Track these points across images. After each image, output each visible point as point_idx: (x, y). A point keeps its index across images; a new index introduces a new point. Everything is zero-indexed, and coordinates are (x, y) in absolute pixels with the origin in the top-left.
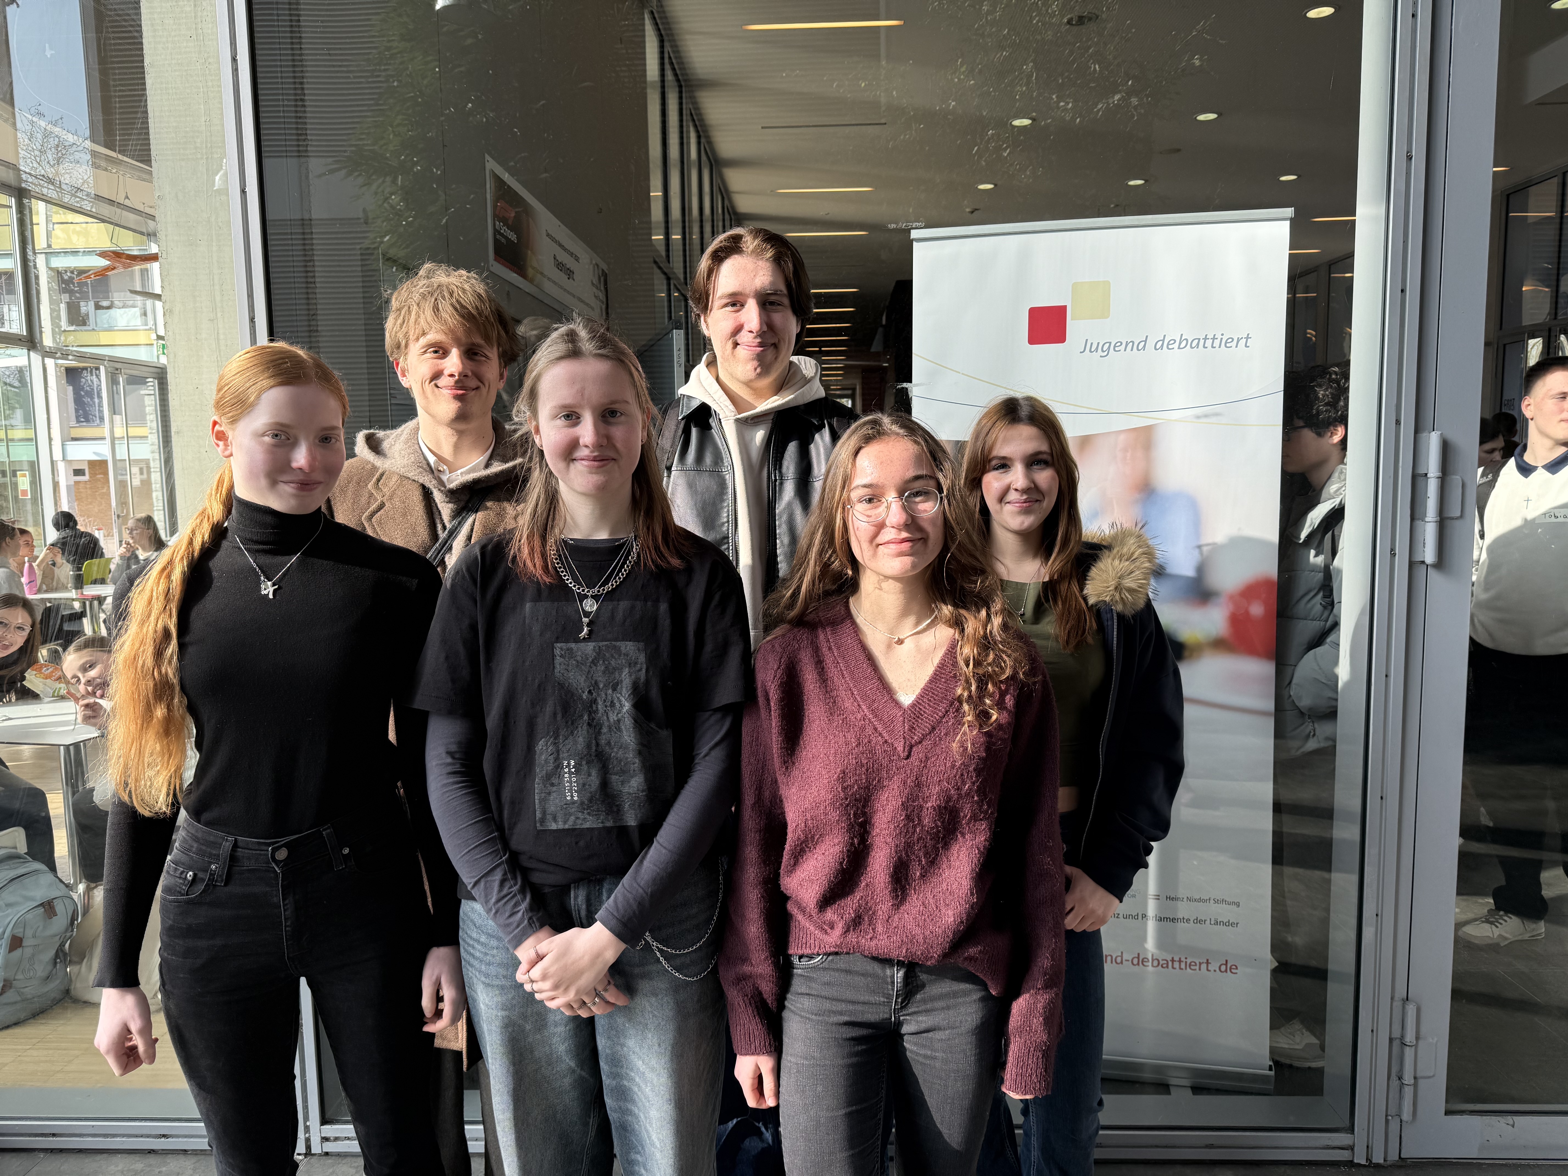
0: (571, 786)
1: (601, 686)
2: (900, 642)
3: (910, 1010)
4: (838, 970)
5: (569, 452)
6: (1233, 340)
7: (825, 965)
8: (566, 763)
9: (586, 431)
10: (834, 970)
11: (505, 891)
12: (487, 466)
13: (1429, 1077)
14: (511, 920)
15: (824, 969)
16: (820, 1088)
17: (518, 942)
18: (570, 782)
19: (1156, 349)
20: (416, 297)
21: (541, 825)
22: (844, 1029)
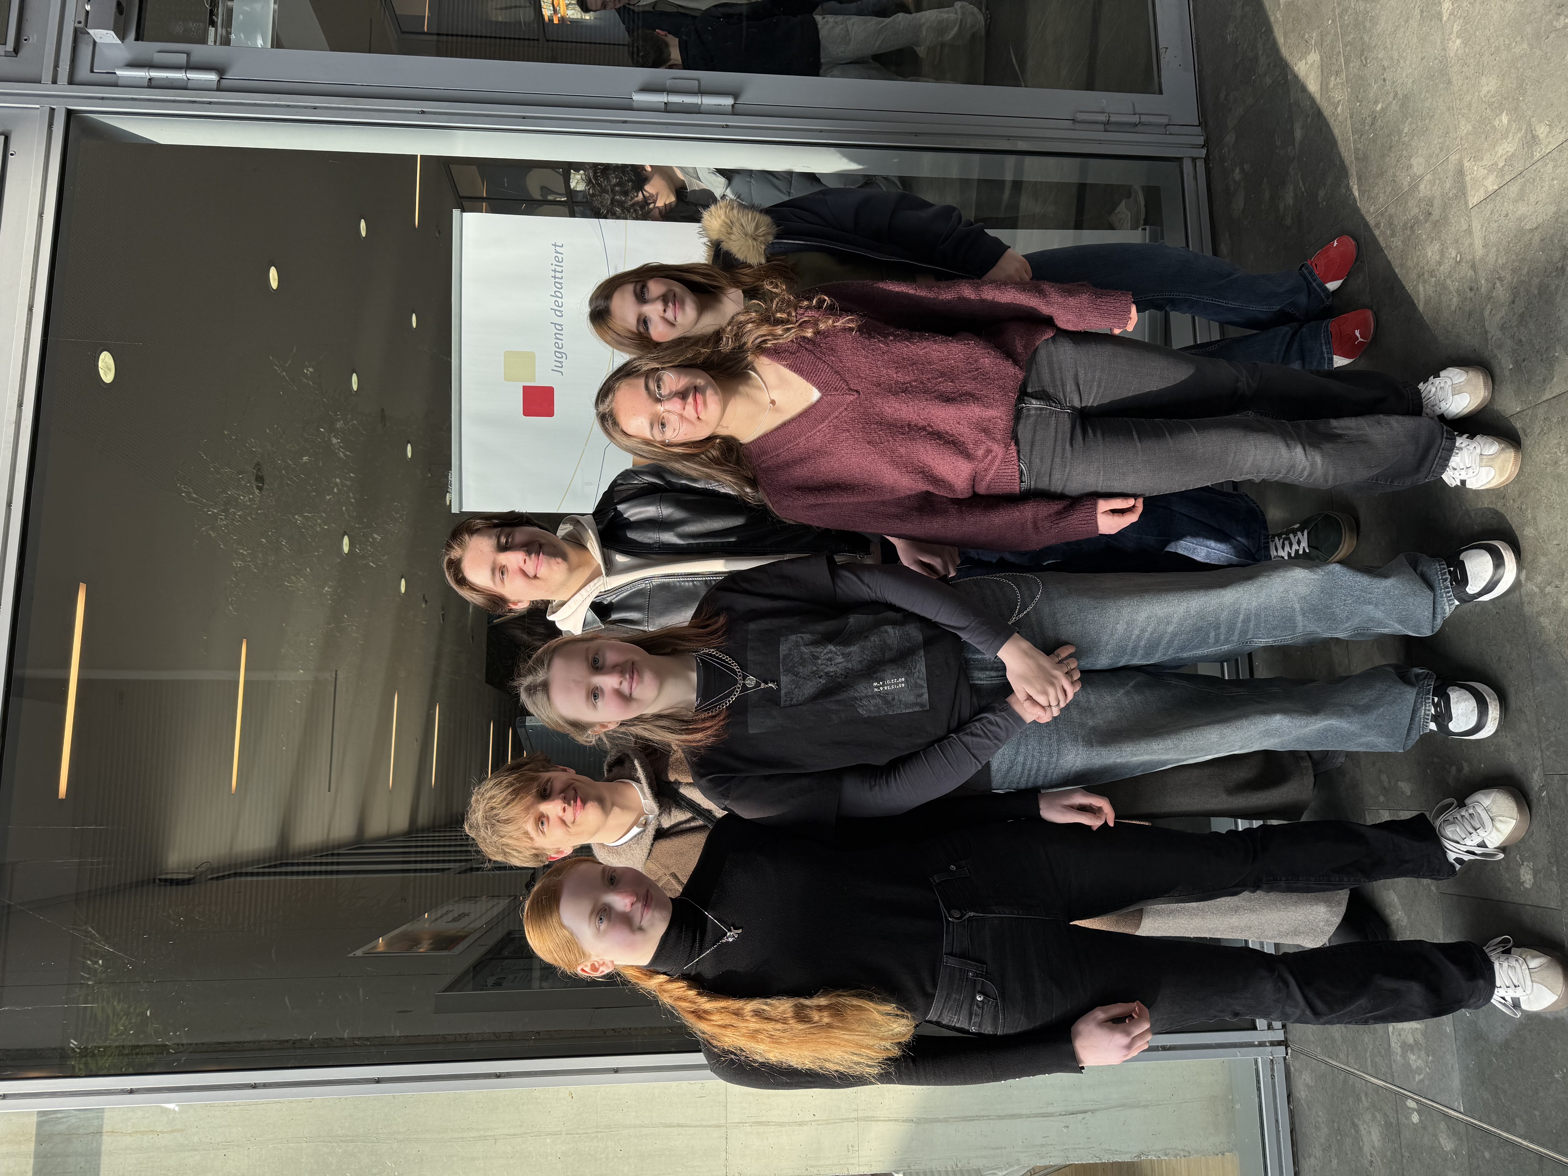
0: (894, 684)
1: (815, 668)
2: (773, 402)
3: (1062, 397)
4: (1031, 452)
5: (626, 698)
6: (556, 257)
7: (1027, 461)
8: (876, 690)
9: (608, 682)
10: (1031, 455)
11: (980, 732)
12: (638, 781)
13: (1134, 105)
14: (1002, 726)
15: (1030, 462)
16: (1121, 462)
17: (1019, 719)
18: (890, 685)
19: (562, 316)
20: (495, 838)
21: (926, 706)
22: (1076, 446)
